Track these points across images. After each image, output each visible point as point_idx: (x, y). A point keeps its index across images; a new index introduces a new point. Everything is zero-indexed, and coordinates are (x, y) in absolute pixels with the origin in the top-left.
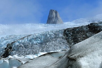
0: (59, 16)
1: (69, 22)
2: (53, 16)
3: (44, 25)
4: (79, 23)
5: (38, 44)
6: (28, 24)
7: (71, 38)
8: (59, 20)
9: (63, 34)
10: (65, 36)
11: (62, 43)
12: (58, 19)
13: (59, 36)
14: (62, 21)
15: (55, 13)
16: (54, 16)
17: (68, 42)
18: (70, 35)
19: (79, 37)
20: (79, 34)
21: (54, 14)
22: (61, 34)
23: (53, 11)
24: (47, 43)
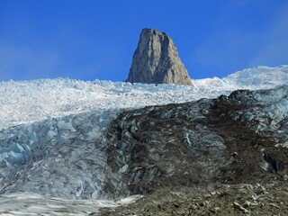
0: (175, 55)
1: (216, 79)
2: (152, 53)
3: (112, 85)
4: (253, 83)
5: (8, 163)
6: (53, 82)
7: (126, 147)
8: (173, 71)
9: (104, 129)
10: (109, 137)
11: (84, 166)
12: (169, 65)
13: (86, 136)
14: (185, 72)
15: (161, 41)
16: (158, 54)
17: (109, 162)
18: (127, 134)
19: (152, 145)
20: (159, 130)
21: (157, 45)
22: (97, 128)
23: (154, 33)
24: (35, 164)
